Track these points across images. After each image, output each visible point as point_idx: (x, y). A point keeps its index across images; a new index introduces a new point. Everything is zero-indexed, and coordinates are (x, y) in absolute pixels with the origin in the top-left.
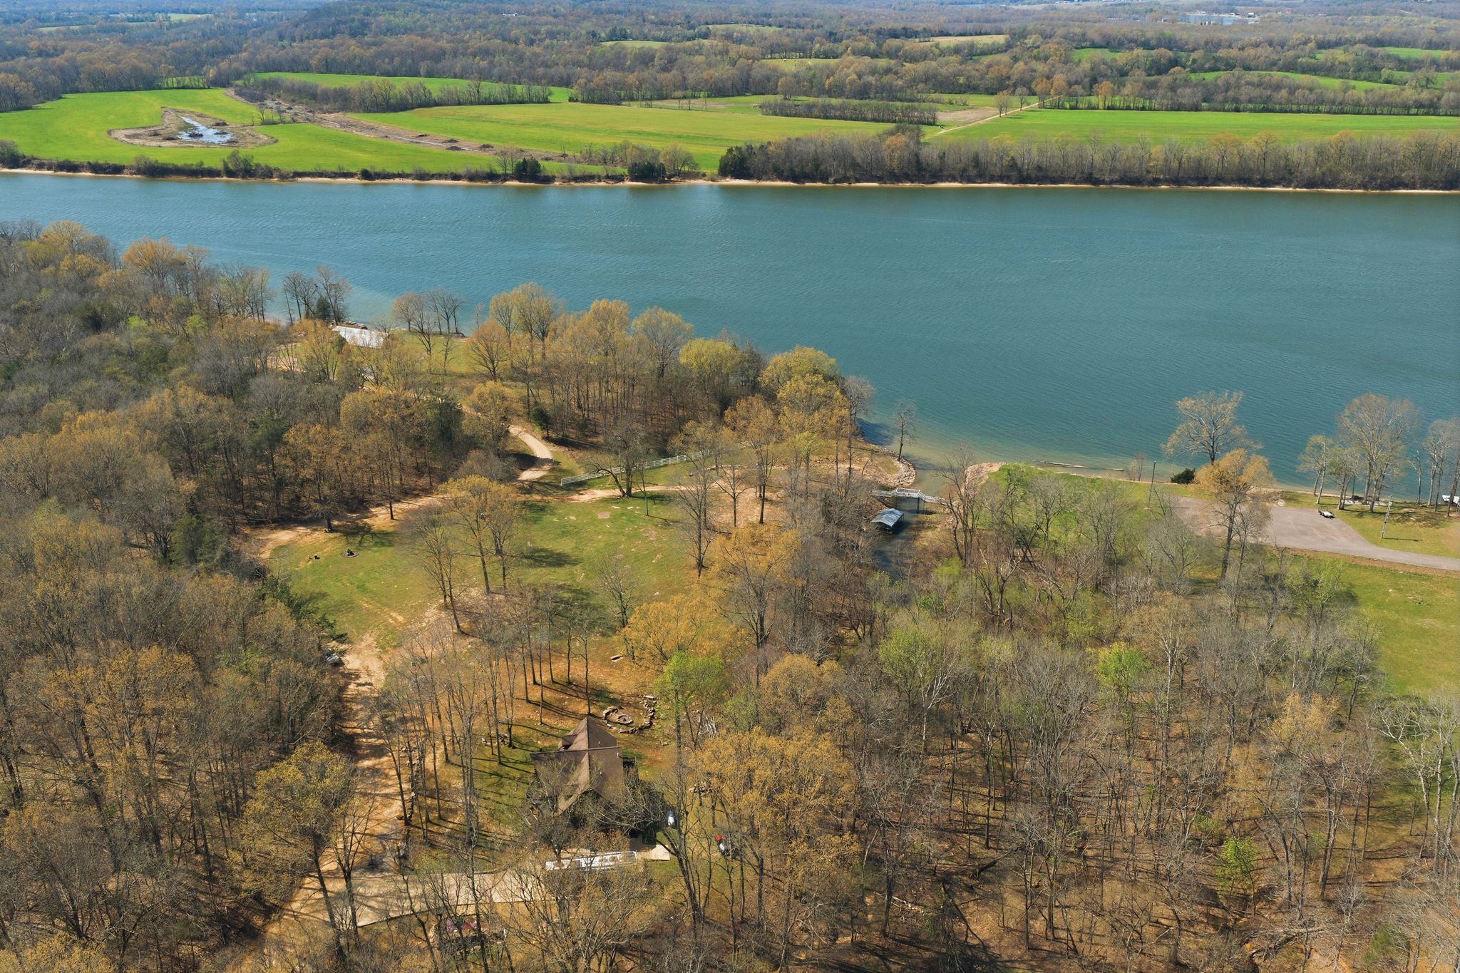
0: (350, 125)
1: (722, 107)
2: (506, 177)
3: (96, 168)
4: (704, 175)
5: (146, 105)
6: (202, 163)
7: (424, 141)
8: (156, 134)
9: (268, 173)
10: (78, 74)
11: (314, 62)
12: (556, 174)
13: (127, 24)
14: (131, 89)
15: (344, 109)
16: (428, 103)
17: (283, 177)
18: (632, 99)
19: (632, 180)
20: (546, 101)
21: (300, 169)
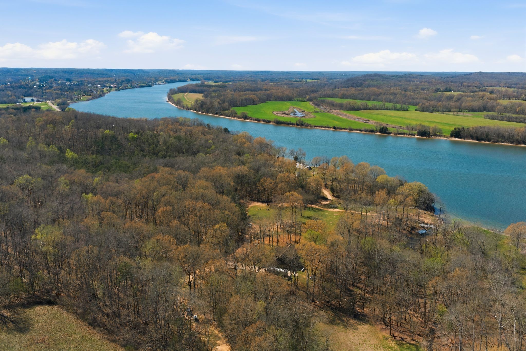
0: (340, 114)
1: (471, 115)
2: (376, 132)
3: (264, 121)
4: (444, 136)
5: (287, 106)
6: (291, 121)
7: (359, 120)
8: (284, 113)
9: (307, 125)
10: (272, 96)
11: (339, 95)
12: (393, 132)
13: (293, 82)
14: (285, 101)
15: (340, 109)
16: (366, 108)
17: (311, 127)
18: (438, 111)
19: (418, 136)
20: (407, 110)
21: (316, 125)
